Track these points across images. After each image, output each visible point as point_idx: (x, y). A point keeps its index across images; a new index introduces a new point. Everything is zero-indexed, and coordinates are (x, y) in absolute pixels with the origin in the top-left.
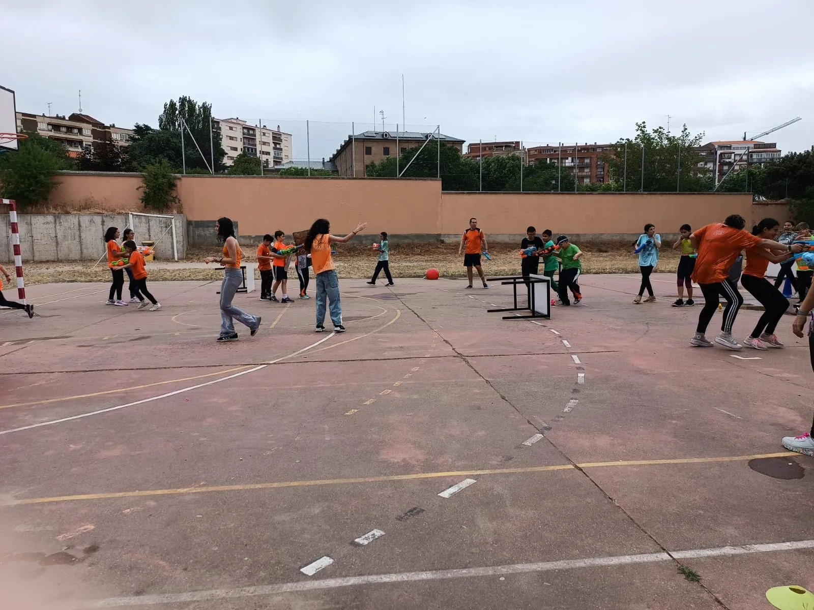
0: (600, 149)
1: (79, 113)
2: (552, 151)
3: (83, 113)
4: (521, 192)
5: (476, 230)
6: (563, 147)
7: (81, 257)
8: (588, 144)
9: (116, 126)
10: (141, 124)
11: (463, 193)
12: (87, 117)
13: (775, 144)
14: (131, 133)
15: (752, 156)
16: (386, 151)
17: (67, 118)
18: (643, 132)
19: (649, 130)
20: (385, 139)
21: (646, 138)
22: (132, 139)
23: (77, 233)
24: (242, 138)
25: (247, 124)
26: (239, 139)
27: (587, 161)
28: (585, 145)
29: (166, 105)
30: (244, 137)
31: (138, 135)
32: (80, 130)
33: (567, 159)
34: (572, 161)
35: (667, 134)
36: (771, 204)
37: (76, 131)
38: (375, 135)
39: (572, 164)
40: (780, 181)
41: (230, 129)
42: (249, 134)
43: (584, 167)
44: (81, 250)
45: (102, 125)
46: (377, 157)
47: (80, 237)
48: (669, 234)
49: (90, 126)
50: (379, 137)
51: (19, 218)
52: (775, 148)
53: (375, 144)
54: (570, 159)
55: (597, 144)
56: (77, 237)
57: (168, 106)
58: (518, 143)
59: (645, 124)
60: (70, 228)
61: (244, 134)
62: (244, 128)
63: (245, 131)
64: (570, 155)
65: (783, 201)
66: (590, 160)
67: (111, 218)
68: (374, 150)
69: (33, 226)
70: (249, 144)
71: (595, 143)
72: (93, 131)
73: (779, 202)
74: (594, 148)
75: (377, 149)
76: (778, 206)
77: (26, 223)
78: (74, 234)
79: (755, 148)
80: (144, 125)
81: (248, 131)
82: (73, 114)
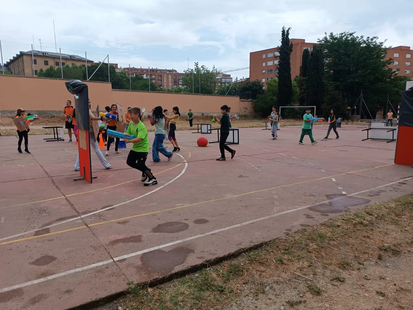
0: (159, 71)
2: (136, 70)
4: (150, 91)
5: (71, 107)
6: (141, 69)
8: (153, 68)
11: (122, 91)
13: (230, 75)
15: (222, 80)
16: (46, 63)
18: (197, 67)
19: (200, 66)
20: (45, 56)
21: (198, 70)
27: (153, 77)
28: (152, 68)
33: (144, 75)
34: (147, 76)
35: (206, 69)
36: (246, 101)
38: (38, 53)
39: (147, 78)
40: (247, 92)
43: (152, 80)
46: (41, 65)
48: (211, 113)
50: (41, 54)
52: (230, 77)
53: (39, 58)
54: (145, 75)
55: (158, 69)
58: (117, 65)
59: (198, 63)
64: (145, 73)
65: (249, 100)
66: (155, 76)
68: (38, 61)
71: (157, 68)
73: (248, 100)
74: (156, 70)
75: (40, 62)
76: (248, 102)
79: (223, 76)
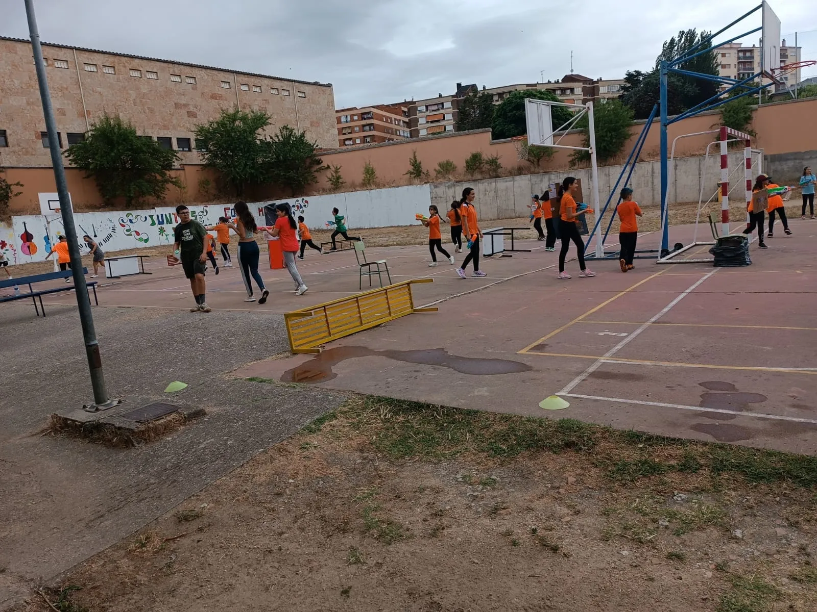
1: (570, 73)
3: (574, 73)
7: (653, 203)
9: (603, 80)
10: (632, 71)
12: (578, 75)
14: (623, 84)
17: (560, 81)
22: (623, 88)
23: (651, 179)
24: (737, 64)
25: (742, 46)
26: (732, 66)
29: (665, 44)
30: (739, 63)
31: (629, 83)
32: (572, 90)
37: (568, 92)
41: (722, 56)
42: (745, 57)
44: (653, 196)
45: (591, 81)
47: (653, 183)
49: (581, 84)
51: (599, 171)
56: (650, 184)
57: (667, 45)
60: (643, 176)
61: (739, 58)
62: (739, 51)
63: (741, 54)
67: (684, 161)
69: (611, 177)
70: (745, 69)
72: (584, 89)
77: (605, 174)
78: (648, 182)
80: (636, 71)
81: (745, 54)
82: (566, 76)
